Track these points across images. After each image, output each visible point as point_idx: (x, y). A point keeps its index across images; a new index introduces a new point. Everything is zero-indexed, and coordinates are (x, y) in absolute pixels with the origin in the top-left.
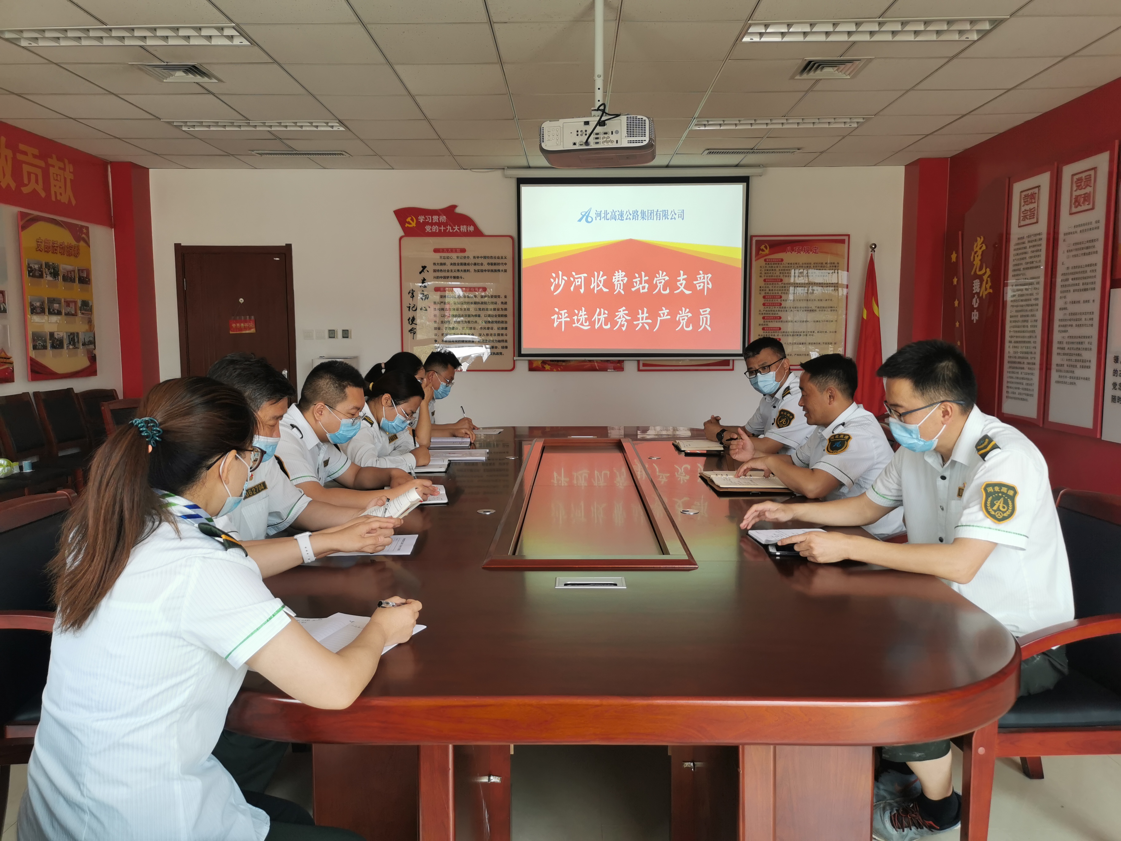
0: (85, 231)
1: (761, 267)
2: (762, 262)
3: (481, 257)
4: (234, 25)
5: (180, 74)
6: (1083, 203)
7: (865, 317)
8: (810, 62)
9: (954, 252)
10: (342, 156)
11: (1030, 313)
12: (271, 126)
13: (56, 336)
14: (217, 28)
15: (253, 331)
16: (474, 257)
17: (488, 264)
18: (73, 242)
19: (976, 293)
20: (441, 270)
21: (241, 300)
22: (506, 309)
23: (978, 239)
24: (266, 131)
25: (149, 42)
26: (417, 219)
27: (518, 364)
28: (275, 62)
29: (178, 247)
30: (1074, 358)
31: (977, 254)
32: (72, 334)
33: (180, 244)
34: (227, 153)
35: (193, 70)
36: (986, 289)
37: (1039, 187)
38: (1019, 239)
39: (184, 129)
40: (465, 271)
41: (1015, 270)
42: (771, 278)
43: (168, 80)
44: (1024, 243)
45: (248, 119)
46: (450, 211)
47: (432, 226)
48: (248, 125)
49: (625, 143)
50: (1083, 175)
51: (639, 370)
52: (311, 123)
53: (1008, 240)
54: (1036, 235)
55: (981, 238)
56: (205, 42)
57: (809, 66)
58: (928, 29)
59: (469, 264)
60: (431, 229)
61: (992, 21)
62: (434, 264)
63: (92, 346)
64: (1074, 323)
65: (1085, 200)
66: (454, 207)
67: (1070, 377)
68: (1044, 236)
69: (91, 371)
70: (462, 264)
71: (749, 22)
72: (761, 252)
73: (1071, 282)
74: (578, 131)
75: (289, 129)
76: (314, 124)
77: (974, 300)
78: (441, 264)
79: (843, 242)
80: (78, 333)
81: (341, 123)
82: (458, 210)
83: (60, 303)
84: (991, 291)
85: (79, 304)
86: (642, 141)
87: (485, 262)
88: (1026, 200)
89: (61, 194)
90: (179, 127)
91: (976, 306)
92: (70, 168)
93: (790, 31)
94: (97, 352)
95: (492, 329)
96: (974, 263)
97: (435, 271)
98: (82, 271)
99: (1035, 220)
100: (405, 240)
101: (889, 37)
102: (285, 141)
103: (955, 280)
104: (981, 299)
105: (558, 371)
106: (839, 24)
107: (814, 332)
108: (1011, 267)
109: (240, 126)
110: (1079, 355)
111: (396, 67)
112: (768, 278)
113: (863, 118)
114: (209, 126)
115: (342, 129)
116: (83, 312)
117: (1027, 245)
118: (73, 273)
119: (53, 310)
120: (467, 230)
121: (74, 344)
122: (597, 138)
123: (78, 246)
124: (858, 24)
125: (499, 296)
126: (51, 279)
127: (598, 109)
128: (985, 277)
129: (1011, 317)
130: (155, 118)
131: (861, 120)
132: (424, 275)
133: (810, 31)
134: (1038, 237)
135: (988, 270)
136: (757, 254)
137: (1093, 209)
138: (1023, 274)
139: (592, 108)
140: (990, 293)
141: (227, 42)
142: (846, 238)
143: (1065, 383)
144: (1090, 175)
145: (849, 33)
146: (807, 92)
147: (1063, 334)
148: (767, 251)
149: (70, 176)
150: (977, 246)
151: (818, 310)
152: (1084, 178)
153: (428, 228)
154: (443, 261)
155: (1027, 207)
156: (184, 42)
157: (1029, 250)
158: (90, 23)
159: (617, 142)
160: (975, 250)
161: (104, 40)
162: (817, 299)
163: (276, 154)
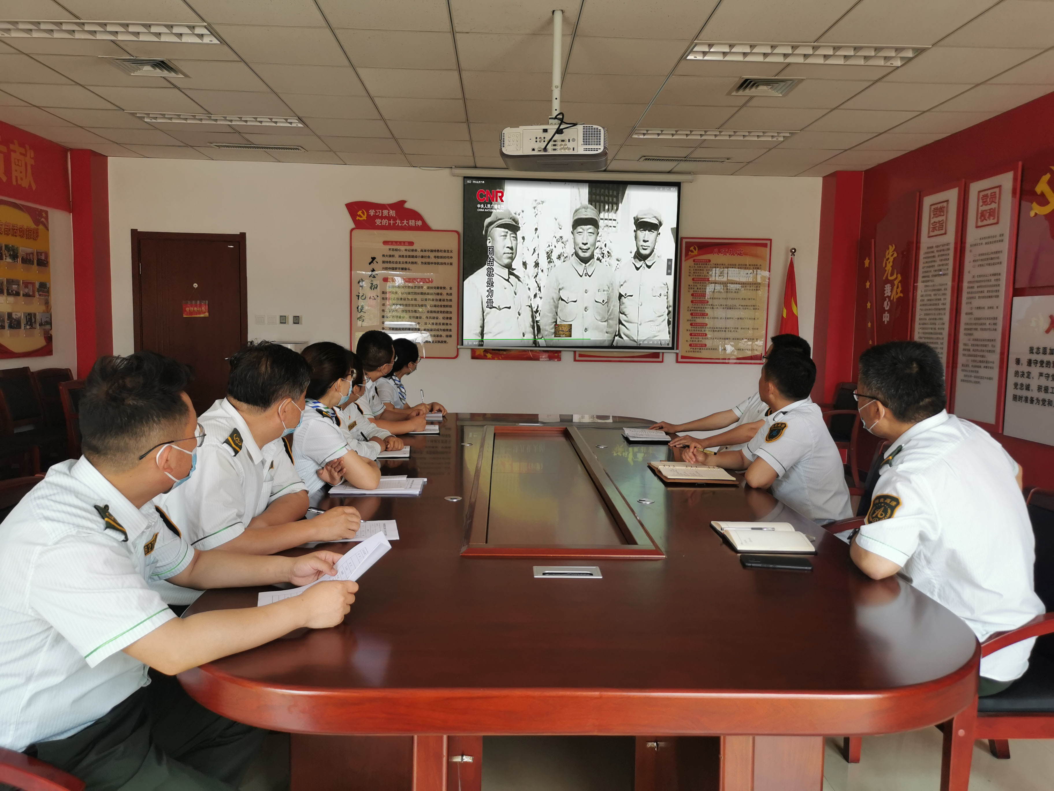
0: (44, 215)
1: (690, 267)
2: (690, 262)
3: (428, 251)
4: (206, 24)
5: (147, 68)
6: (989, 218)
7: (785, 316)
8: (746, 80)
9: (867, 259)
10: (297, 151)
11: (938, 317)
12: (231, 121)
13: (14, 316)
14: (189, 27)
15: (207, 314)
16: (422, 251)
17: (435, 257)
18: (33, 226)
19: (888, 296)
20: (390, 262)
21: (196, 285)
22: (451, 300)
23: (890, 247)
24: (226, 124)
25: (120, 37)
26: (368, 212)
27: (461, 352)
28: (243, 60)
29: (134, 233)
30: (979, 359)
31: (889, 261)
32: (30, 314)
33: (137, 230)
34: (185, 144)
35: (162, 65)
36: (897, 293)
37: (947, 201)
38: (928, 248)
39: (146, 120)
40: (412, 263)
41: (924, 277)
42: (699, 277)
43: (136, 74)
44: (933, 252)
45: (209, 113)
46: (399, 206)
47: (382, 220)
48: (210, 118)
49: (581, 150)
50: (989, 192)
51: (575, 360)
52: (271, 119)
53: (918, 248)
54: (943, 245)
55: (892, 246)
56: (176, 39)
57: (746, 84)
58: (858, 54)
59: (416, 257)
60: (381, 223)
61: (914, 49)
62: (384, 256)
63: (48, 327)
64: (979, 327)
65: (990, 215)
66: (404, 202)
67: (975, 377)
68: (952, 246)
69: (47, 350)
70: (409, 256)
71: (695, 41)
72: (690, 253)
73: (976, 289)
74: (536, 138)
75: (249, 123)
76: (273, 120)
77: (886, 303)
78: (390, 256)
79: (765, 245)
80: (35, 314)
81: (300, 120)
82: (407, 206)
83: (18, 285)
84: (902, 295)
85: (37, 286)
86: (597, 150)
87: (432, 255)
88: (935, 213)
89: (22, 179)
90: (141, 118)
91: (887, 308)
92: (31, 154)
93: (732, 51)
94: (53, 332)
95: (437, 318)
96: (886, 269)
97: (384, 262)
98: (41, 253)
99: (943, 232)
100: (355, 232)
101: (821, 61)
102: (244, 135)
103: (868, 284)
104: (891, 302)
105: (499, 359)
106: (777, 46)
107: (737, 328)
108: (921, 274)
109: (201, 120)
110: (983, 356)
111: (360, 71)
112: (697, 277)
113: (790, 133)
114: (171, 119)
115: (300, 125)
116: (41, 293)
117: (936, 254)
118: (31, 255)
119: (12, 291)
120: (415, 225)
121: (31, 325)
122: (555, 145)
123: (37, 229)
124: (794, 48)
125: (444, 288)
126: (10, 261)
127: (556, 118)
128: (896, 282)
129: (920, 319)
130: (119, 109)
131: (788, 135)
132: (373, 266)
133: (749, 52)
134: (946, 247)
135: (899, 275)
136: (687, 255)
137: (997, 223)
138: (932, 281)
139: (550, 117)
140: (900, 296)
141: (197, 40)
142: (768, 242)
143: (970, 382)
144: (995, 192)
145: (786, 55)
146: (741, 107)
147: (969, 337)
148: (696, 252)
149: (31, 162)
150: (889, 254)
151: (741, 307)
152: (989, 195)
153: (378, 222)
154: (392, 253)
155: (936, 220)
156: (155, 39)
157: (937, 259)
158: (64, 17)
159: (574, 150)
160: (887, 257)
161: (76, 33)
162: (741, 298)
163: (234, 147)
